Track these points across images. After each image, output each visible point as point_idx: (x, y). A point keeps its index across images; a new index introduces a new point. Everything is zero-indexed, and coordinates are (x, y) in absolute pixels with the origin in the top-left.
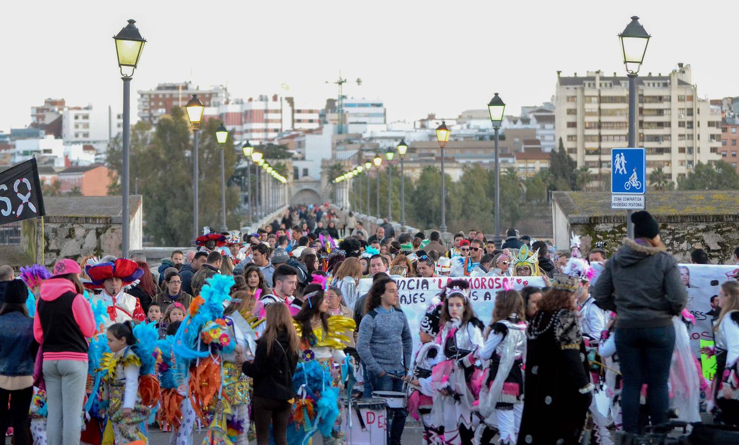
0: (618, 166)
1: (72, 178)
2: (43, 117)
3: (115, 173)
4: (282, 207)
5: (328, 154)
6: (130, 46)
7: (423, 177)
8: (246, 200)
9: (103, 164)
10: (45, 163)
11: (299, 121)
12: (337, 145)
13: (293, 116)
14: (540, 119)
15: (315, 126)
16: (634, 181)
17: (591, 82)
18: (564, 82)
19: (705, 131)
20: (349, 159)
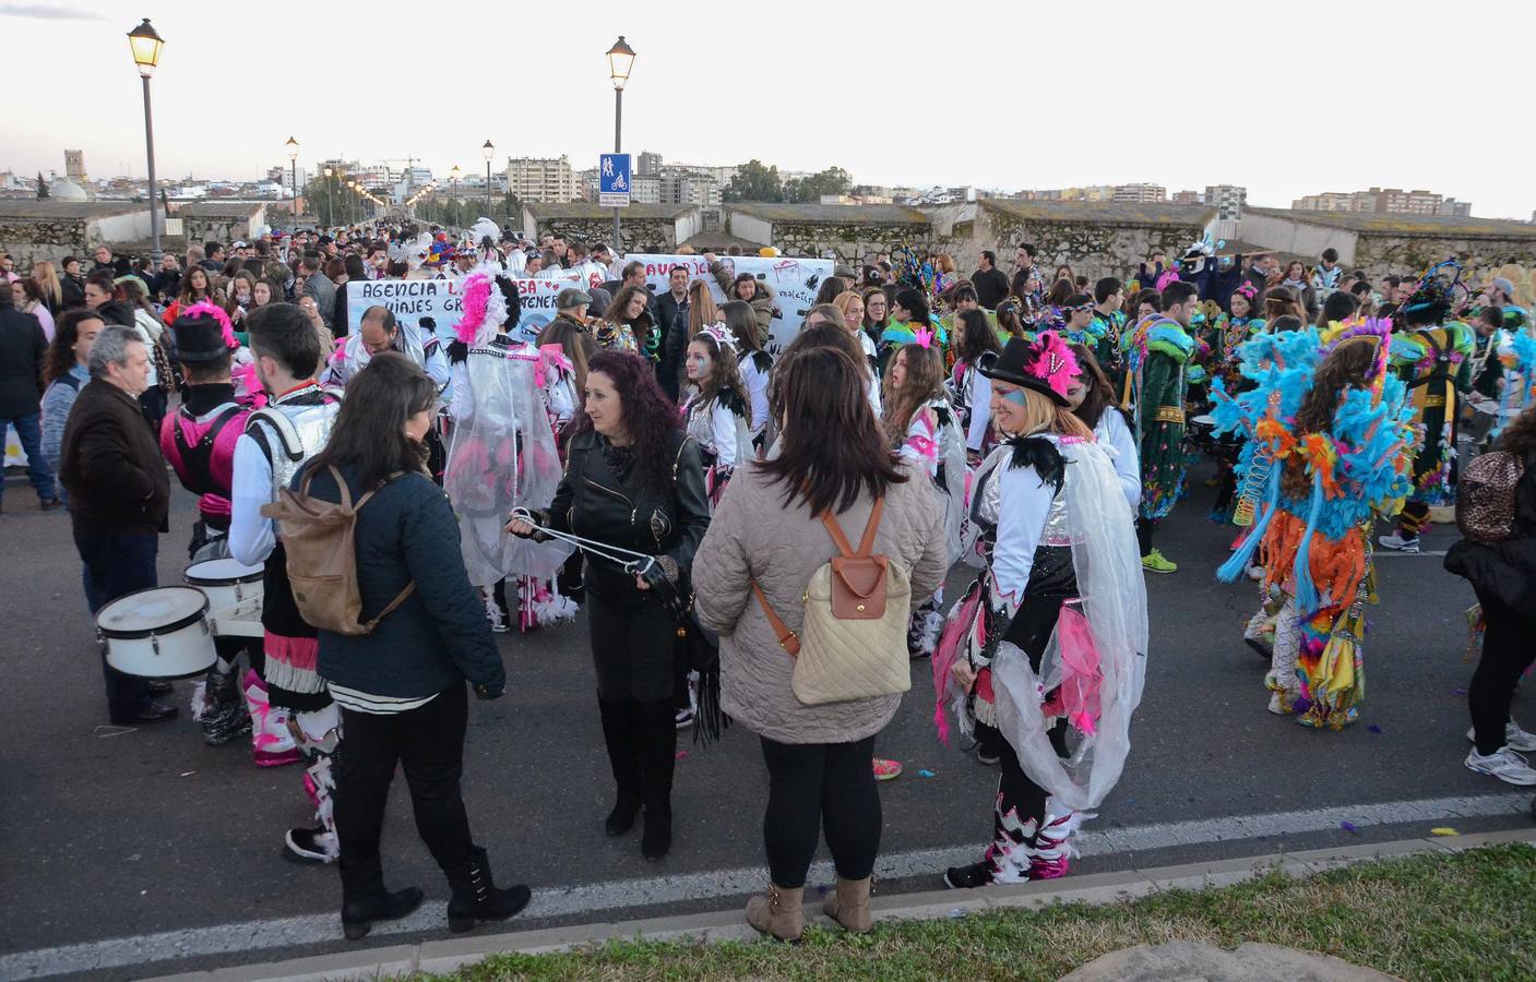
0: (605, 169)
2: (273, 175)
3: (306, 200)
5: (404, 192)
6: (144, 43)
7: (449, 204)
9: (300, 197)
11: (392, 178)
12: (409, 188)
13: (389, 176)
14: (501, 178)
15: (399, 180)
16: (620, 181)
17: (524, 162)
18: (511, 162)
19: (574, 185)
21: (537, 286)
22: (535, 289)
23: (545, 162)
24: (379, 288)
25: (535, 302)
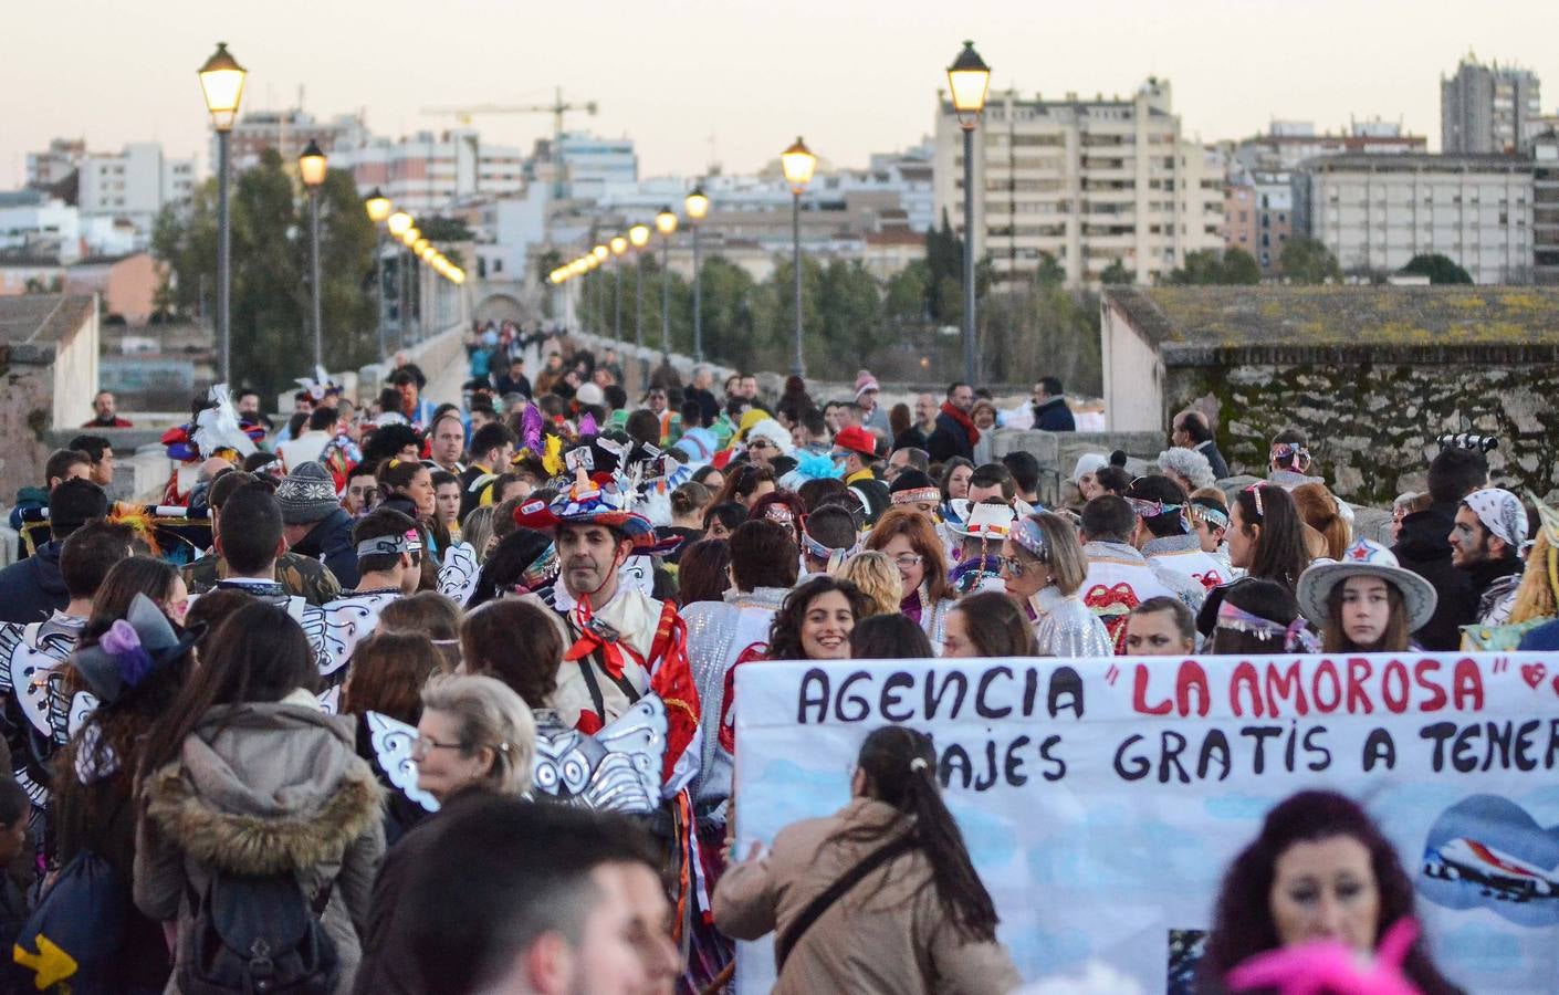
1: (93, 274)
2: (47, 171)
3: (166, 266)
4: (455, 325)
5: (537, 234)
7: (705, 274)
8: (394, 313)
9: (146, 251)
10: (46, 249)
11: (487, 177)
12: (554, 217)
13: (476, 168)
14: (907, 174)
15: (514, 186)
17: (998, 110)
18: (949, 110)
19: (1194, 197)
20: (574, 243)
21: (1489, 679)
22: (1478, 693)
23: (1079, 108)
24: (856, 688)
25: (1479, 747)
